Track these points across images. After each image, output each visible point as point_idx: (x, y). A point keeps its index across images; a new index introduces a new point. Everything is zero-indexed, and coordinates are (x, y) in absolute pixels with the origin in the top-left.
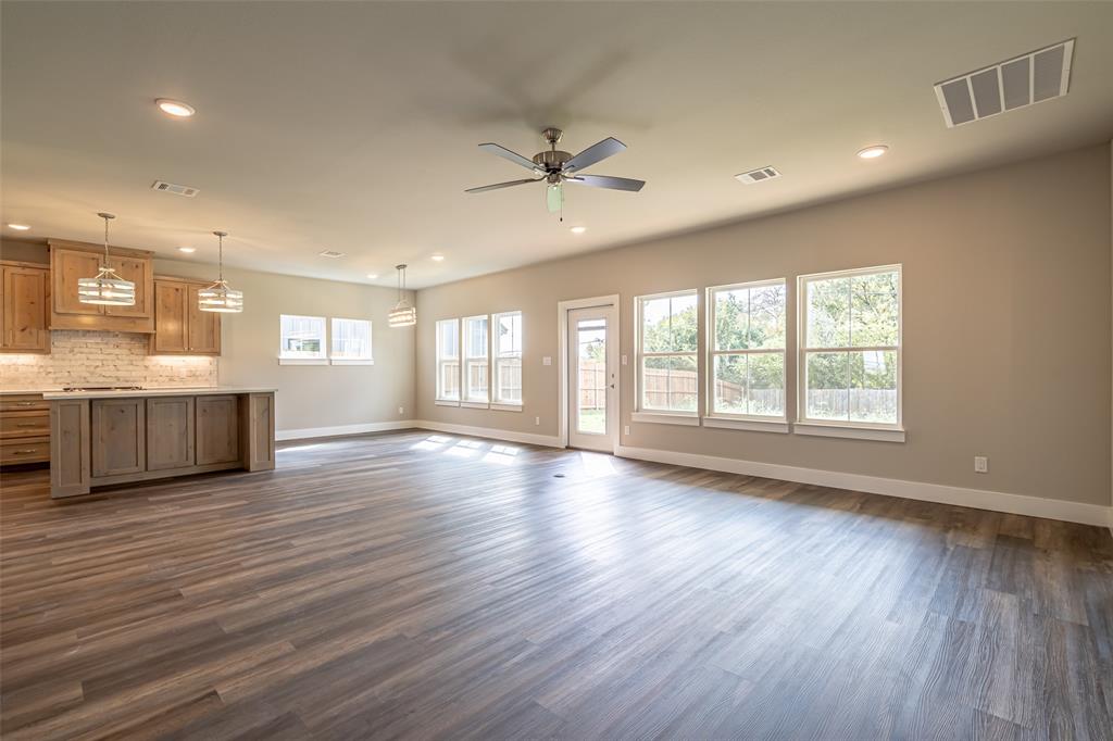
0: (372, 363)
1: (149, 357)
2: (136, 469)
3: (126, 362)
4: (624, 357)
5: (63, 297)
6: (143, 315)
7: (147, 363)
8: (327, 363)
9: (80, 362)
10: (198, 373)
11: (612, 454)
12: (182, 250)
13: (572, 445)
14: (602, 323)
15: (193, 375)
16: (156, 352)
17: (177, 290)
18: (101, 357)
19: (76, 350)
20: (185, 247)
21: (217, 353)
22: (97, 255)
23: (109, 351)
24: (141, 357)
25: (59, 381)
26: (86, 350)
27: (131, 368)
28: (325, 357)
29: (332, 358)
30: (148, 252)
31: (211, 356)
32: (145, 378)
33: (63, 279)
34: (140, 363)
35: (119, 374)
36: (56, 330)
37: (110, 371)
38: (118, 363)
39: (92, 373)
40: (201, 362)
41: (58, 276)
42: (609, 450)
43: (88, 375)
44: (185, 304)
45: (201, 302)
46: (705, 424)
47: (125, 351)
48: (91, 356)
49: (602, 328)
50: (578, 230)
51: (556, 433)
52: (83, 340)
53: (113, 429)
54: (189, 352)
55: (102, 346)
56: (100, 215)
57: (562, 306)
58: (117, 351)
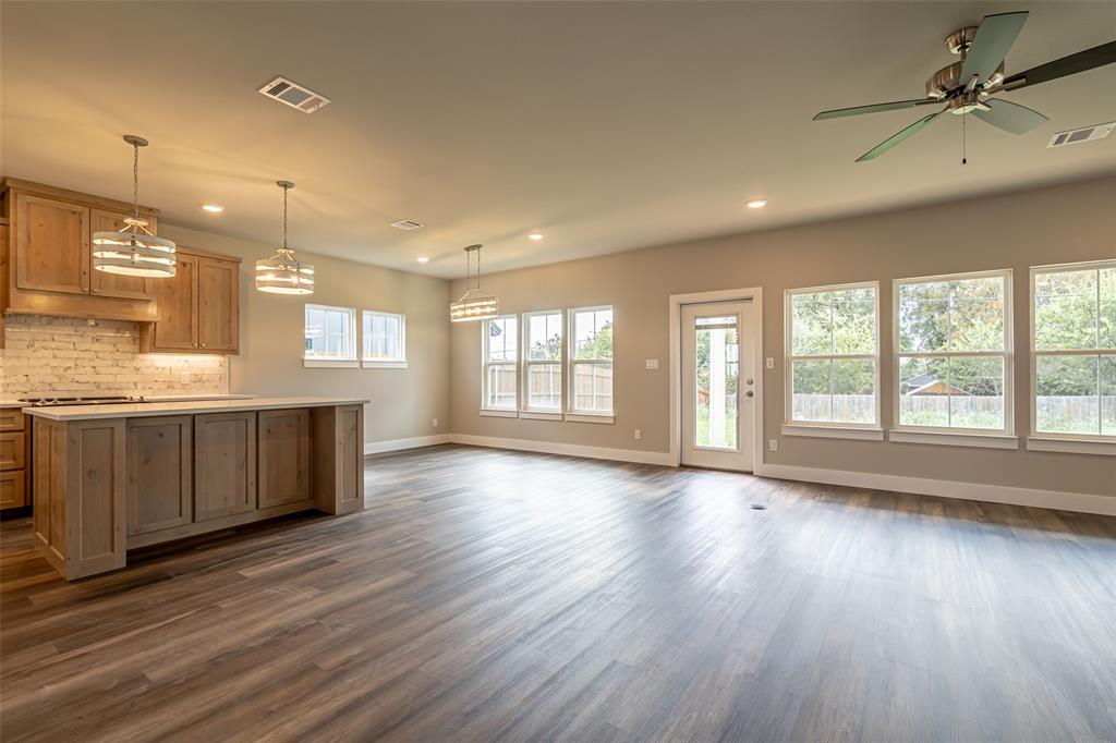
0: (405, 366)
1: (141, 356)
2: (179, 521)
3: (110, 363)
4: (770, 360)
5: (28, 266)
6: (144, 297)
7: (138, 363)
8: (357, 365)
9: (43, 362)
10: (205, 378)
11: (750, 473)
12: (206, 208)
13: (686, 462)
14: (732, 320)
15: (199, 380)
16: (156, 349)
17: (184, 264)
18: (75, 354)
19: (37, 345)
20: (210, 204)
21: (235, 352)
22: (79, 208)
23: (88, 346)
24: (130, 356)
25: (11, 388)
26: (53, 345)
27: (115, 370)
28: (355, 359)
29: (364, 359)
30: (151, 210)
31: (223, 355)
32: (135, 384)
33: (29, 240)
34: (127, 363)
35: (99, 378)
36: (17, 315)
37: (86, 375)
38: (97, 363)
39: (60, 378)
40: (208, 363)
41: (21, 235)
42: (749, 469)
43: (56, 380)
44: (195, 284)
45: (259, 278)
46: (892, 439)
47: (110, 347)
48: (57, 353)
49: (732, 326)
50: (757, 205)
51: (667, 450)
52: (49, 331)
53: (147, 462)
54: (200, 350)
55: (74, 339)
56: (126, 138)
57: (674, 300)
58: (97, 346)
